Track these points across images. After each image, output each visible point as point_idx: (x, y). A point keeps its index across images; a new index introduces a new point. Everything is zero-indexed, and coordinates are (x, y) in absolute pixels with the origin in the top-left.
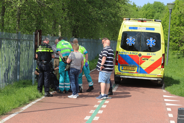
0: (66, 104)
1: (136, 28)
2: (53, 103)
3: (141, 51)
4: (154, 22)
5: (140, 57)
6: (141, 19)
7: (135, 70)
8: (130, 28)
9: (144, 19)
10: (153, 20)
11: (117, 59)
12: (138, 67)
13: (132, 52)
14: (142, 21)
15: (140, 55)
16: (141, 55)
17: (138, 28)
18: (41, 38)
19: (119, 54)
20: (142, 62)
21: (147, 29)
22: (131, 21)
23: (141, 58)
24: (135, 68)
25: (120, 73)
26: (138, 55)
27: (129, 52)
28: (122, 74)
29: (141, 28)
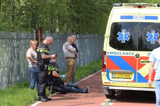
0: (72, 103)
1: (131, 17)
2: (59, 102)
3: (139, 50)
4: (157, 7)
5: (137, 59)
6: (138, 4)
7: (131, 78)
8: (122, 17)
9: (142, 4)
10: (156, 5)
11: (105, 63)
12: (135, 74)
13: (125, 52)
14: (140, 7)
15: (137, 56)
16: (139, 56)
17: (134, 17)
18: (42, 36)
19: (107, 55)
20: (141, 66)
21: (147, 18)
22: (123, 6)
23: (139, 60)
24: (130, 75)
25: (110, 83)
26: (134, 56)
27: (122, 52)
28: (112, 84)
29: (138, 17)
